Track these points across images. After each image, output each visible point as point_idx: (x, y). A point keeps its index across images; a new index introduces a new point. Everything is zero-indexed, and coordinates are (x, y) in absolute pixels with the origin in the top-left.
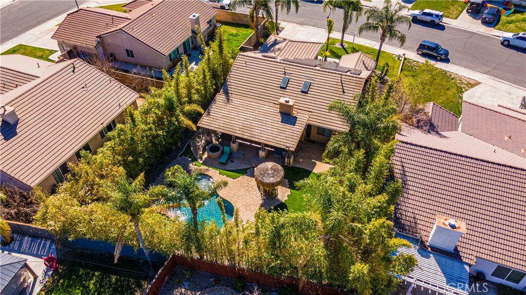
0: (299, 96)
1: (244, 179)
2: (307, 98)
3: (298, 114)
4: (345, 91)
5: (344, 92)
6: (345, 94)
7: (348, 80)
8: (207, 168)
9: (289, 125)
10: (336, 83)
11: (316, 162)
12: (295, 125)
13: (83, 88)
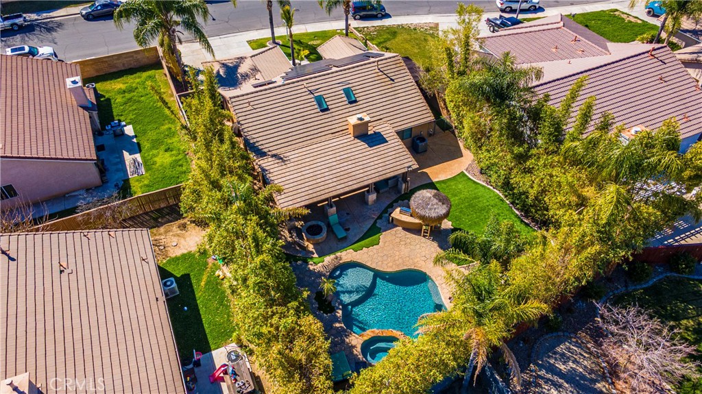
0: (351, 109)
1: (386, 237)
2: (361, 106)
3: (376, 128)
4: (393, 78)
5: (393, 80)
6: (396, 81)
7: (385, 65)
8: (332, 256)
9: (382, 145)
10: (376, 75)
11: (424, 170)
12: (387, 142)
13: (61, 272)
